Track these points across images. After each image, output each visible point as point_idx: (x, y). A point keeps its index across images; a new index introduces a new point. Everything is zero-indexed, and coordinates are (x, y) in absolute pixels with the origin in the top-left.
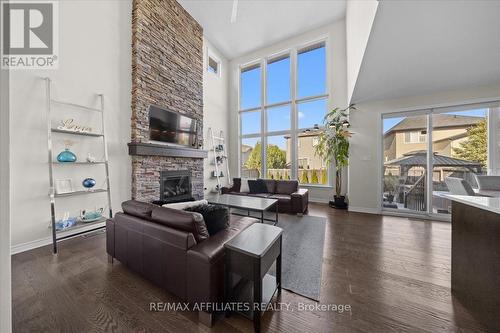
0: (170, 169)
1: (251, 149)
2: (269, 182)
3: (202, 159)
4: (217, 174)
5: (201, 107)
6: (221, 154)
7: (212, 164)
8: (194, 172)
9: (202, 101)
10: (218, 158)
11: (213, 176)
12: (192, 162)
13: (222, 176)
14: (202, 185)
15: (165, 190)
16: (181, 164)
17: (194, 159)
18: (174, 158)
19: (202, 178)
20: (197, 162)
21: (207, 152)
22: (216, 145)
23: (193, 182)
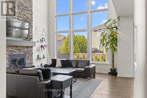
0: (14, 53)
1: (65, 38)
2: (73, 61)
3: (32, 47)
4: (41, 56)
5: (32, 14)
6: (43, 44)
7: (38, 50)
8: (27, 55)
9: (32, 10)
10: (42, 46)
11: (38, 58)
12: (26, 49)
13: (44, 57)
14: (32, 63)
15: (11, 66)
16: (20, 51)
17: (28, 47)
18: (16, 46)
19: (32, 59)
20: (29, 49)
21: (35, 43)
22: (41, 38)
23: (27, 61)
